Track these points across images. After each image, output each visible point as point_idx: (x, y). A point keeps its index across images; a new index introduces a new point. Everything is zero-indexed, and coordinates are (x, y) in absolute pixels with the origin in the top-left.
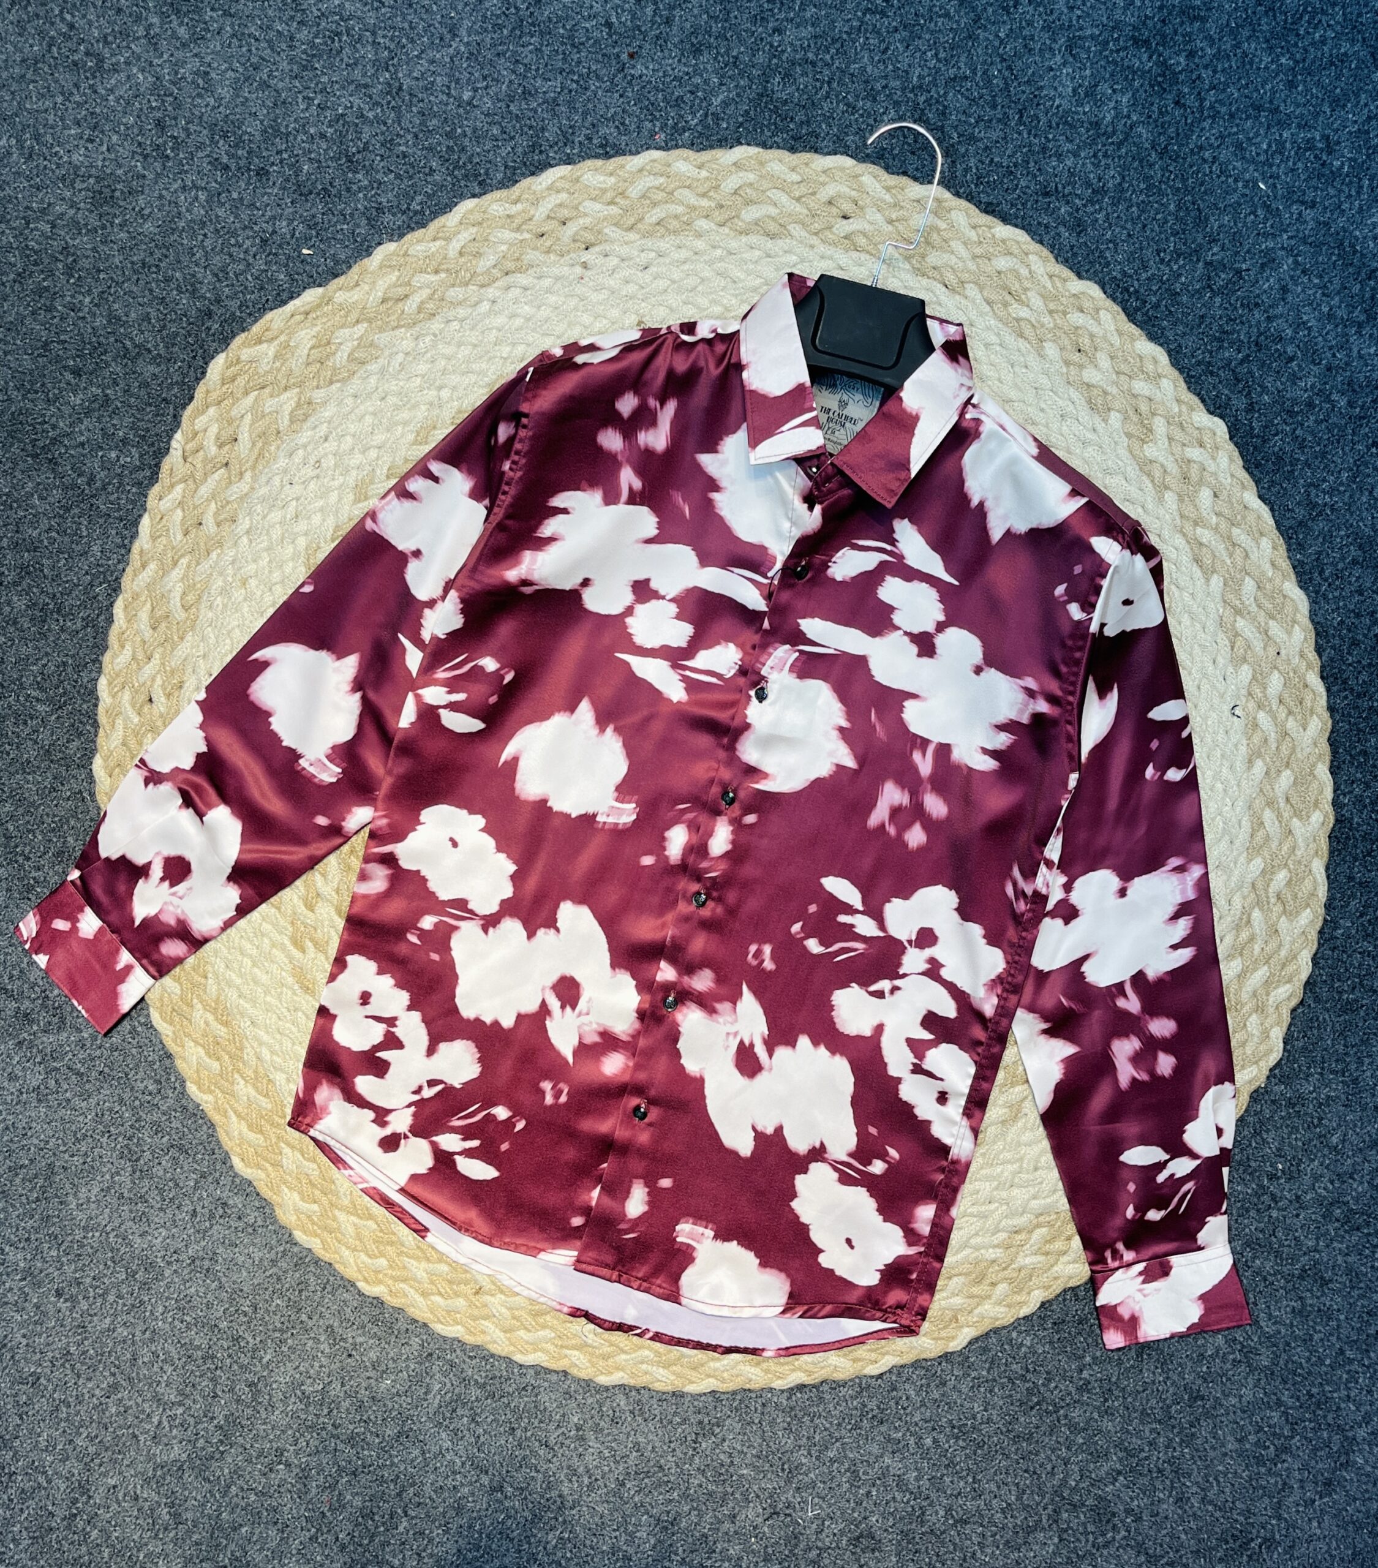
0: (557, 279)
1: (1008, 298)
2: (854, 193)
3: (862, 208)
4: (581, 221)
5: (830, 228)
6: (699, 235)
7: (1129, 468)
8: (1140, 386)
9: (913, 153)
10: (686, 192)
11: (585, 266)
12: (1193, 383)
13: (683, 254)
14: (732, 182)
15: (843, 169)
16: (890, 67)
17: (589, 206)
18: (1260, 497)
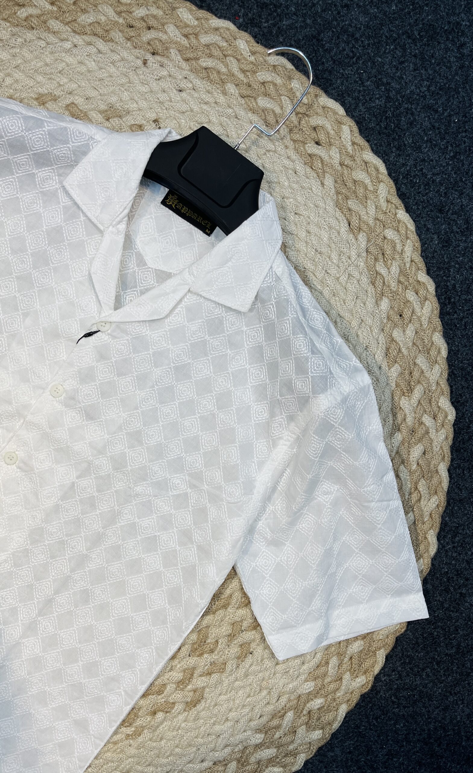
0: (123, 59)
1: (380, 256)
2: (332, 132)
3: (331, 145)
4: (160, 35)
5: (304, 143)
6: (224, 93)
7: (386, 404)
8: (421, 361)
9: (380, 134)
10: (234, 61)
11: (145, 63)
12: (452, 378)
13: (207, 98)
14: (263, 76)
15: (335, 113)
16: (398, 74)
17: (171, 29)
18: (449, 470)
